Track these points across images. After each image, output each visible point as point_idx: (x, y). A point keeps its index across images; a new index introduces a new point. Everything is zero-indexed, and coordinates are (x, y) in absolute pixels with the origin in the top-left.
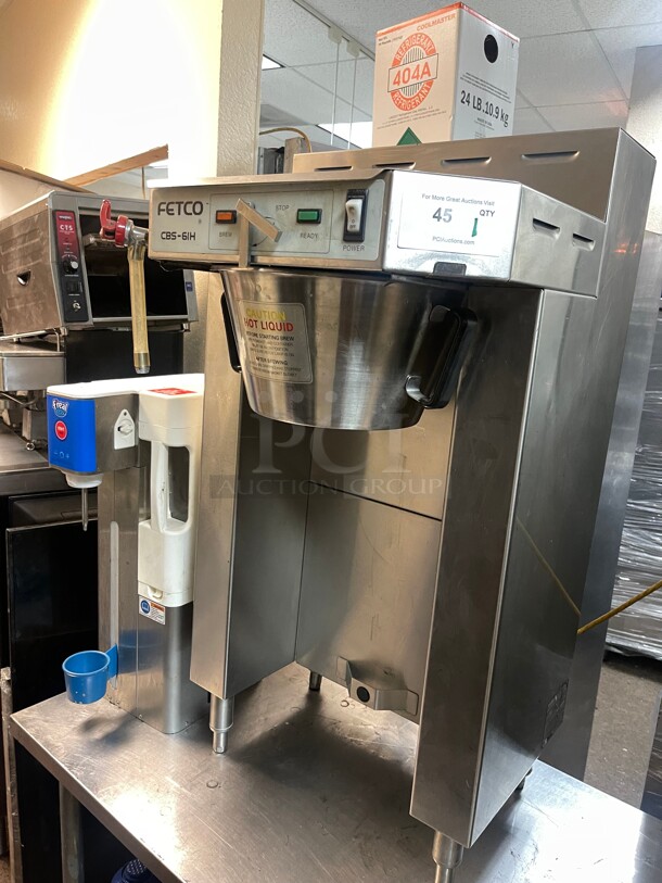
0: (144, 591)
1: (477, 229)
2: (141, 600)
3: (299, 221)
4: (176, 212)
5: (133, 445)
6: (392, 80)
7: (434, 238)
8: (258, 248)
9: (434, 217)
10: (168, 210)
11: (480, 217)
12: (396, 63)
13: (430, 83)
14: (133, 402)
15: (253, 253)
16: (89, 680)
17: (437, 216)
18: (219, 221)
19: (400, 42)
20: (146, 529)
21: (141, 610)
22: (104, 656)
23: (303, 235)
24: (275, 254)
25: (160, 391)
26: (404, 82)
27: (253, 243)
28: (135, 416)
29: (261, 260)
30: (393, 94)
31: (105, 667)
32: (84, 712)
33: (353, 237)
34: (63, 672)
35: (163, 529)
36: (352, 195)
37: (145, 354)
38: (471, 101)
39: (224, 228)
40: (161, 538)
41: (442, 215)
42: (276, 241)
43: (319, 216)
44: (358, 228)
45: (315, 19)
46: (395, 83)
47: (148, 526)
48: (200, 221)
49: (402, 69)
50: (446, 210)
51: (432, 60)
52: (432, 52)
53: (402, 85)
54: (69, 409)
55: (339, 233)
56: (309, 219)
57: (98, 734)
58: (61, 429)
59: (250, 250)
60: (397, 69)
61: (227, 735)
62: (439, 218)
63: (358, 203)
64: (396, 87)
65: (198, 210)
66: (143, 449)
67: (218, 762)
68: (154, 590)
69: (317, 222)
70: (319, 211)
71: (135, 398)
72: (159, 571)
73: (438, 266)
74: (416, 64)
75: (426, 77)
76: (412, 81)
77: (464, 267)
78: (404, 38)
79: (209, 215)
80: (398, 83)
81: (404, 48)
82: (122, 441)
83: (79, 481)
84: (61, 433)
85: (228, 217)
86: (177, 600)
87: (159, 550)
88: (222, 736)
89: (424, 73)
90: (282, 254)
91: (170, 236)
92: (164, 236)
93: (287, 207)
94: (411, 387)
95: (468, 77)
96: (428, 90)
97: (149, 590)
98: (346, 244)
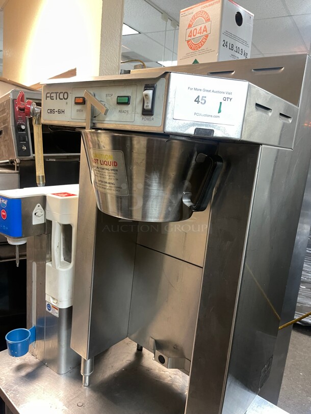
0: (49, 299)
1: (221, 109)
2: (47, 303)
3: (119, 103)
4: (55, 98)
5: (43, 222)
6: (187, 35)
7: (195, 114)
8: (96, 118)
9: (195, 101)
10: (51, 97)
11: (223, 102)
12: (190, 26)
13: (207, 36)
14: (43, 200)
15: (94, 122)
16: (19, 345)
17: (197, 100)
18: (76, 103)
19: (191, 16)
20: (48, 266)
21: (47, 309)
22: (28, 332)
23: (120, 111)
24: (105, 122)
25: (57, 194)
26: (194, 36)
27: (93, 115)
28: (44, 207)
29: (98, 126)
30: (188, 42)
31: (28, 338)
32: (18, 361)
33: (148, 113)
34: (6, 340)
35: (58, 268)
36: (147, 87)
37: (43, 176)
38: (228, 45)
39: (79, 107)
40: (56, 272)
41: (200, 100)
42: (105, 114)
43: (129, 99)
44: (150, 107)
45: (155, 9)
46: (189, 36)
47: (51, 265)
48: (67, 103)
49: (193, 29)
50: (203, 97)
51: (208, 25)
52: (208, 20)
53: (193, 37)
54: (7, 203)
55: (139, 110)
56: (124, 102)
57: (23, 373)
58: (4, 214)
59: (92, 120)
60: (190, 29)
61: (90, 377)
62: (198, 102)
63: (150, 92)
64: (190, 38)
65: (66, 97)
66: (48, 225)
67: (87, 392)
68: (54, 299)
69: (127, 103)
70: (129, 98)
71: (44, 198)
72: (56, 289)
73: (197, 130)
74: (200, 26)
75: (205, 33)
76: (198, 35)
77: (212, 131)
78: (194, 13)
79: (71, 100)
80: (191, 36)
81: (194, 18)
82: (37, 220)
83: (14, 241)
84: (4, 216)
85: (81, 101)
86: (65, 305)
87: (56, 278)
88: (87, 377)
89: (204, 31)
90: (109, 122)
91: (52, 111)
92: (49, 111)
93: (112, 95)
94: (185, 199)
95: (227, 33)
96: (206, 39)
97: (51, 299)
98: (144, 117)
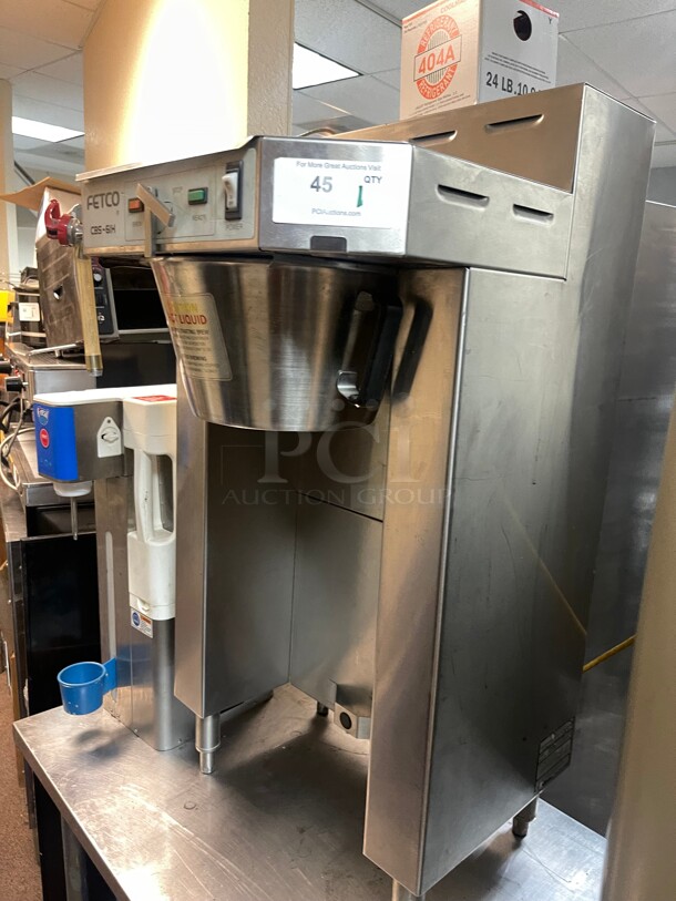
0: (136, 604)
1: (363, 198)
2: (133, 612)
3: (193, 203)
4: (100, 205)
5: (120, 453)
6: (417, 69)
7: (314, 210)
8: (161, 236)
9: (312, 187)
10: (94, 203)
11: (365, 186)
12: (421, 49)
13: (454, 67)
14: (118, 409)
15: (159, 242)
16: (83, 691)
17: (315, 186)
18: (132, 211)
19: (424, 27)
20: (133, 539)
21: (133, 623)
22: (101, 669)
23: (194, 218)
24: (174, 240)
25: (143, 398)
26: (429, 69)
27: (157, 230)
28: (120, 425)
29: (168, 248)
30: (418, 83)
31: (99, 679)
32: (82, 723)
33: (233, 215)
34: (57, 683)
35: (149, 540)
36: (230, 169)
37: (97, 357)
38: (500, 82)
39: (135, 217)
40: (145, 548)
41: (321, 184)
42: (170, 225)
43: (205, 194)
44: (235, 204)
46: (420, 71)
47: (135, 536)
48: (118, 212)
49: (426, 55)
50: (326, 178)
51: (455, 43)
52: (456, 34)
53: (427, 72)
55: (221, 213)
56: (199, 200)
57: (91, 746)
58: (44, 436)
59: (154, 239)
60: (422, 57)
61: (215, 754)
62: (317, 188)
63: (233, 177)
64: (422, 75)
65: (116, 202)
66: (127, 458)
67: (209, 786)
68: (144, 602)
69: (203, 202)
70: (205, 191)
71: (120, 405)
72: (145, 584)
73: (315, 240)
74: (440, 48)
75: (450, 61)
76: (437, 67)
77: (342, 241)
78: (429, 22)
79: (123, 207)
80: (424, 70)
81: (429, 32)
82: (106, 450)
83: (66, 489)
84: (45, 440)
85: (137, 205)
86: (163, 612)
87: (145, 562)
88: (209, 757)
89: (448, 57)
90: (180, 240)
91: (97, 230)
92: (93, 231)
93: (181, 188)
94: (344, 384)
95: (496, 58)
96: (453, 74)
97: (139, 602)
98: (229, 223)
